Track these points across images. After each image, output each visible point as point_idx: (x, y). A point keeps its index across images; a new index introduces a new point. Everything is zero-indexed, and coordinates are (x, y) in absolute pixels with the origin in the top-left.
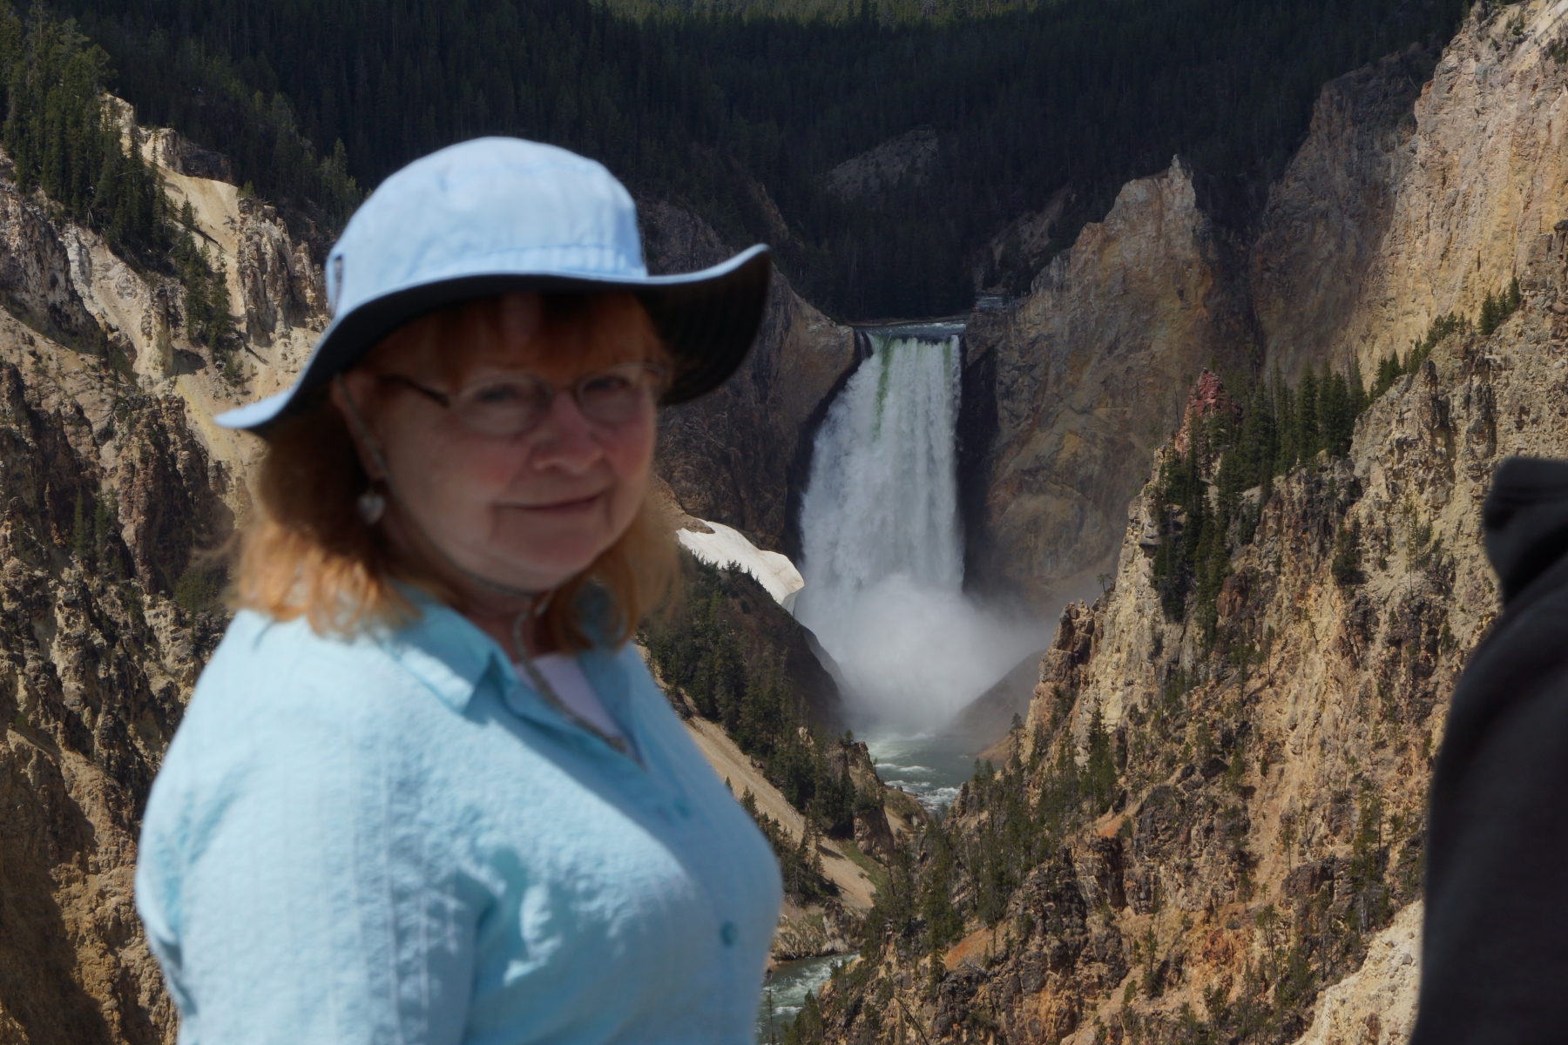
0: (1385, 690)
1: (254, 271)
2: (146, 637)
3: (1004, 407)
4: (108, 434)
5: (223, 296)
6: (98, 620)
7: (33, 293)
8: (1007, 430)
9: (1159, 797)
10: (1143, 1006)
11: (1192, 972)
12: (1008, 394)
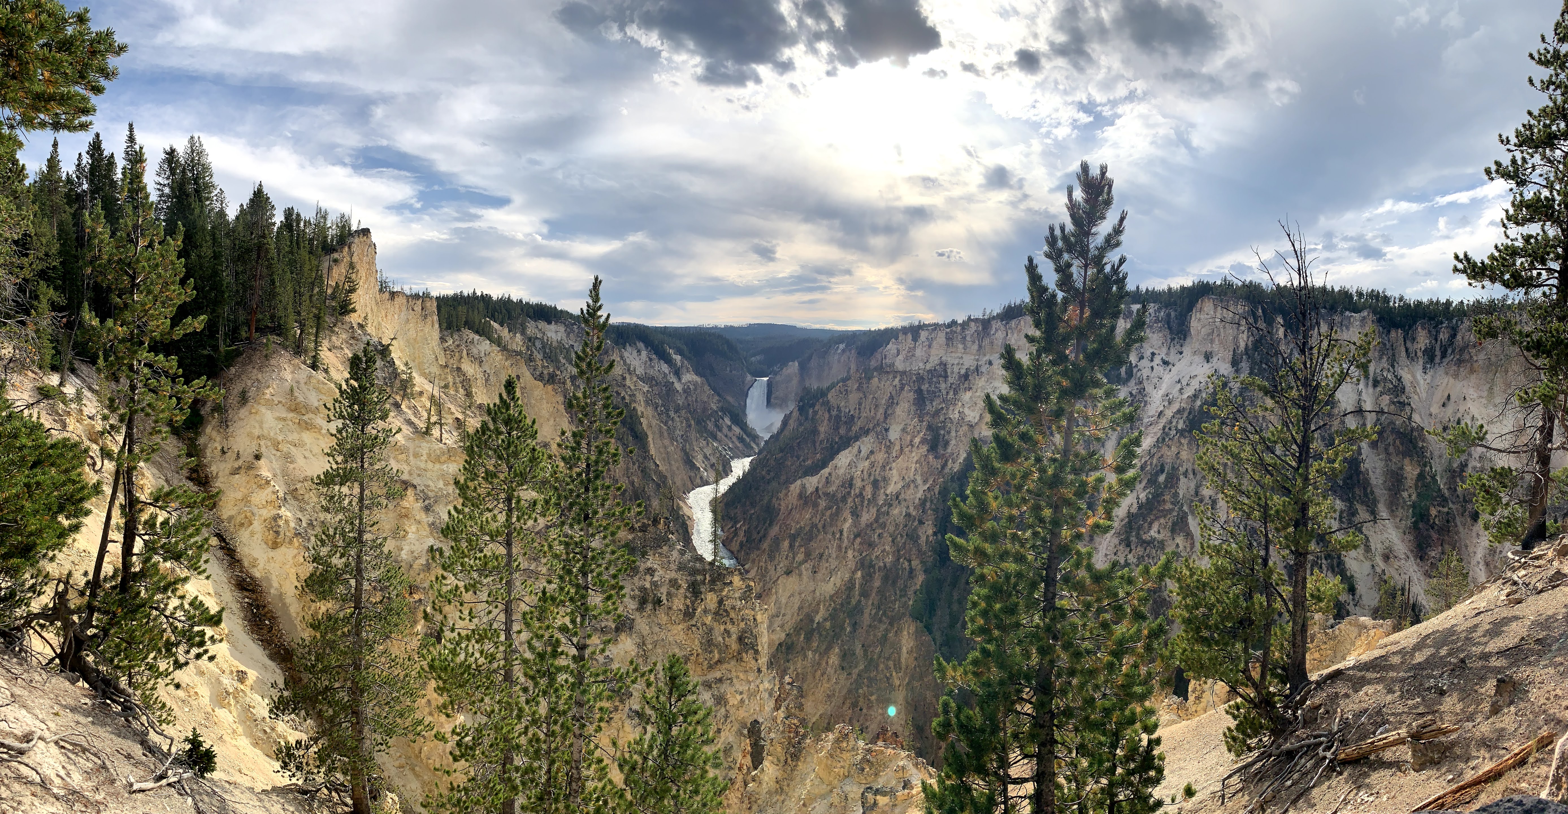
1: (683, 367)
8: (774, 389)
12: (775, 385)
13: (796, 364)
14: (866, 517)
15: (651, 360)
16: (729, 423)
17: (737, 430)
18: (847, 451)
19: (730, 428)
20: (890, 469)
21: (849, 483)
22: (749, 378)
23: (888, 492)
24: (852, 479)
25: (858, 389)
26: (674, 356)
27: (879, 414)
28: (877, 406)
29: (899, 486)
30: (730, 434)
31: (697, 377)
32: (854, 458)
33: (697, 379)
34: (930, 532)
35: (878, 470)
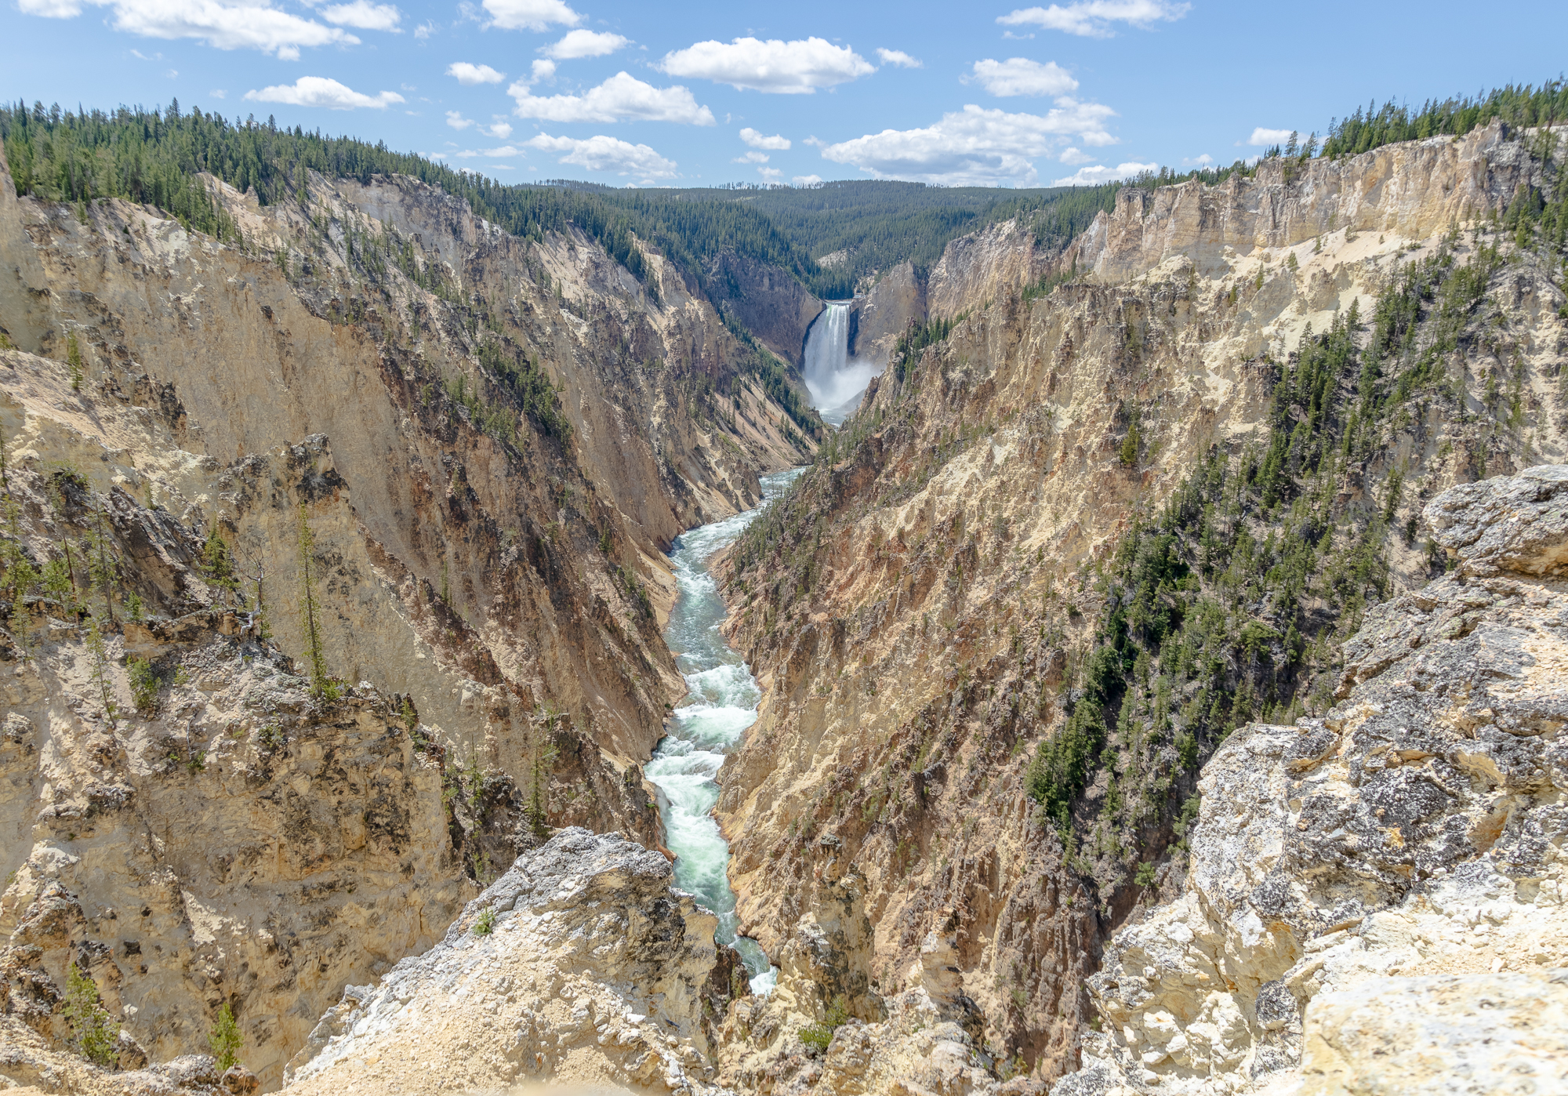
0: (952, 403)
1: (666, 280)
3: (859, 325)
4: (627, 321)
5: (657, 286)
7: (609, 284)
8: (859, 329)
9: (892, 429)
10: (884, 481)
11: (897, 475)
12: (861, 322)
13: (910, 269)
14: (978, 594)
15: (597, 266)
16: (762, 398)
17: (779, 414)
18: (965, 457)
19: (761, 406)
20: (1034, 499)
21: (957, 522)
22: (810, 303)
24: (960, 515)
25: (1007, 326)
26: (647, 256)
28: (1037, 362)
29: (1049, 533)
30: (762, 422)
31: (696, 302)
32: (977, 471)
33: (696, 307)
34: (1089, 632)
35: (1013, 500)
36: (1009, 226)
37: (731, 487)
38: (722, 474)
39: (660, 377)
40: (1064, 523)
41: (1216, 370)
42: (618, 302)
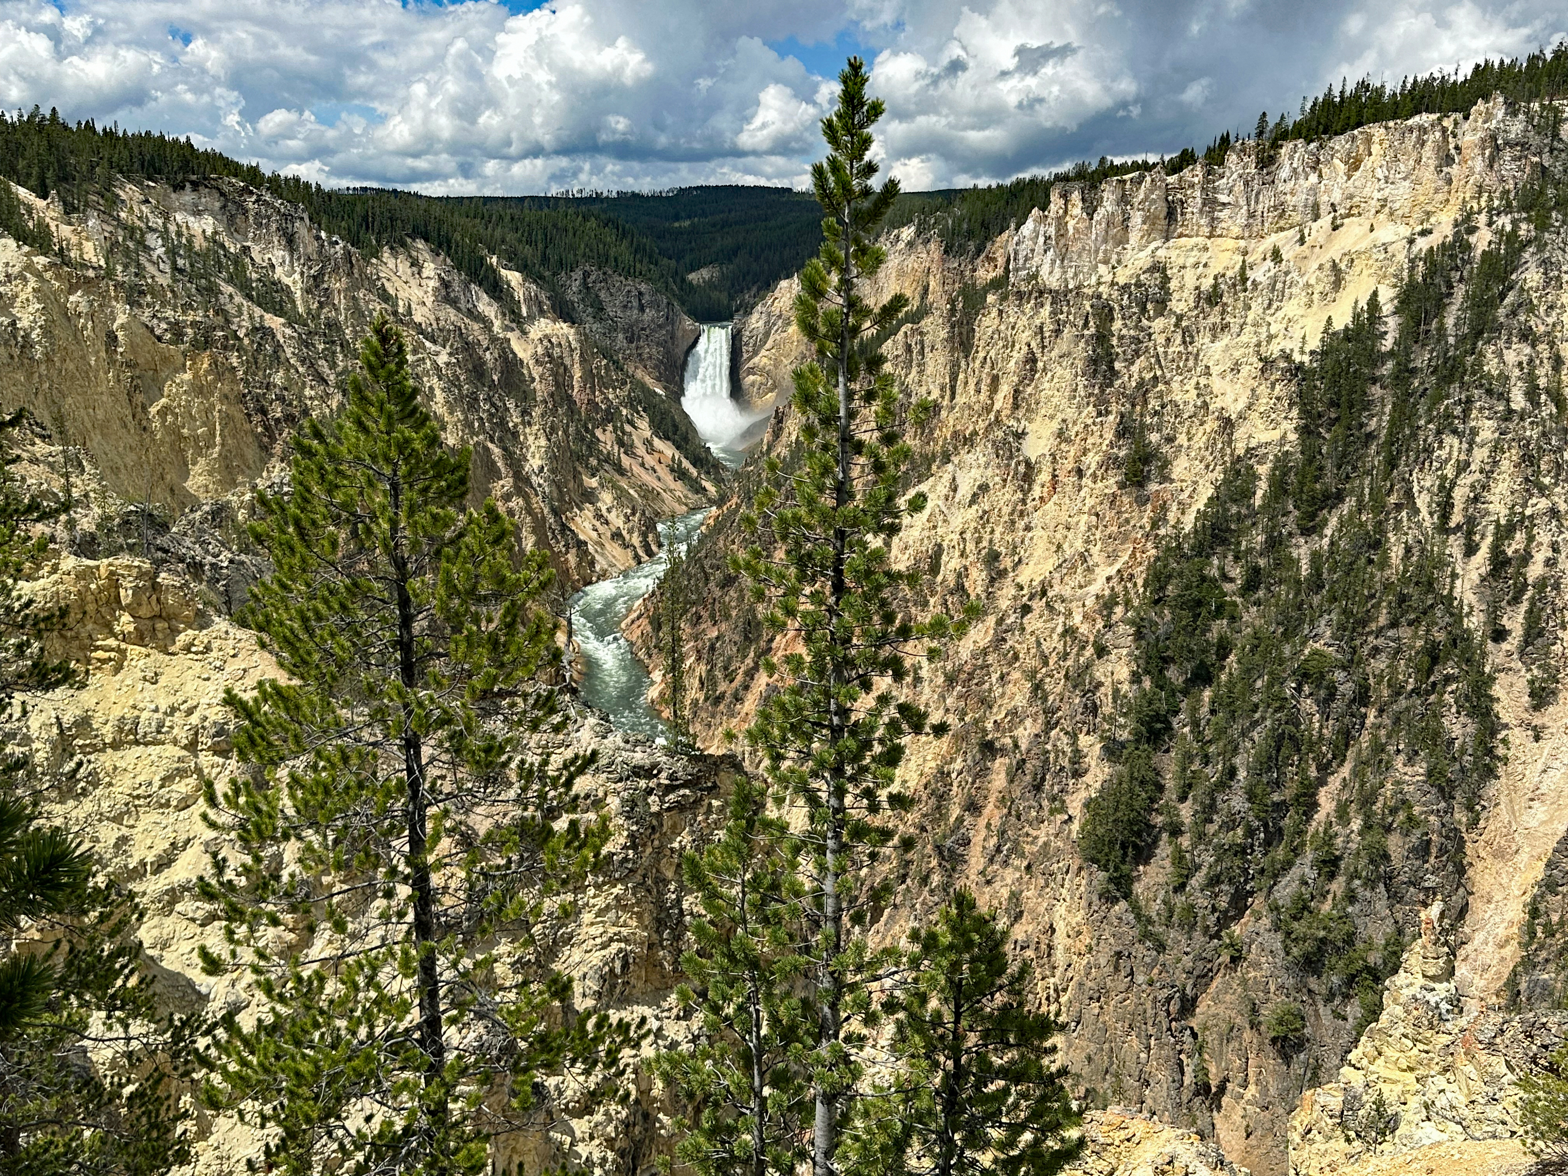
1: (528, 300)
2: (507, 409)
3: (744, 348)
4: (488, 349)
5: (520, 308)
6: (493, 405)
7: (462, 305)
8: (745, 356)
12: (747, 344)
15: (448, 285)
16: (648, 434)
17: (668, 450)
18: (924, 487)
19: (648, 443)
20: (1028, 528)
21: (932, 560)
22: (688, 323)
23: (1023, 579)
24: (939, 550)
25: (950, 339)
26: (503, 272)
27: (999, 397)
28: (994, 379)
29: (1049, 566)
30: (650, 460)
31: (564, 325)
32: (940, 503)
33: (563, 330)
34: (1123, 672)
35: (999, 530)
36: (907, 233)
37: (627, 537)
38: (617, 520)
39: (536, 412)
40: (1068, 552)
41: (1223, 375)
42: (476, 326)
